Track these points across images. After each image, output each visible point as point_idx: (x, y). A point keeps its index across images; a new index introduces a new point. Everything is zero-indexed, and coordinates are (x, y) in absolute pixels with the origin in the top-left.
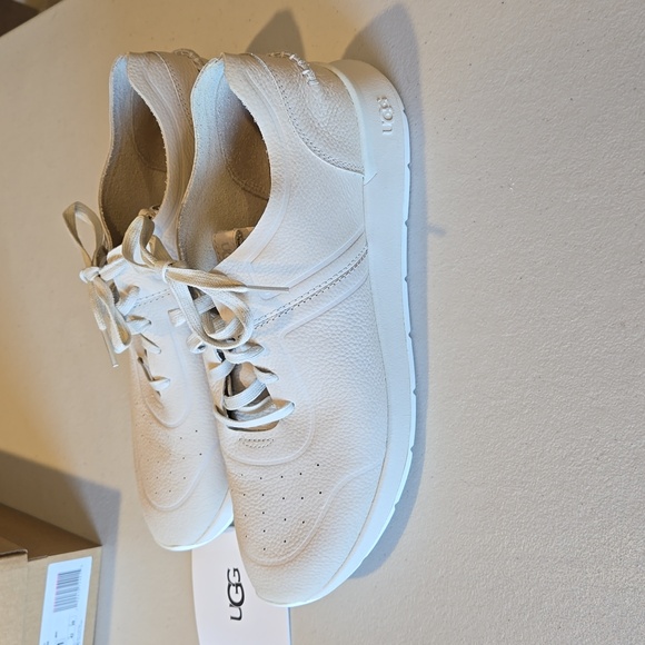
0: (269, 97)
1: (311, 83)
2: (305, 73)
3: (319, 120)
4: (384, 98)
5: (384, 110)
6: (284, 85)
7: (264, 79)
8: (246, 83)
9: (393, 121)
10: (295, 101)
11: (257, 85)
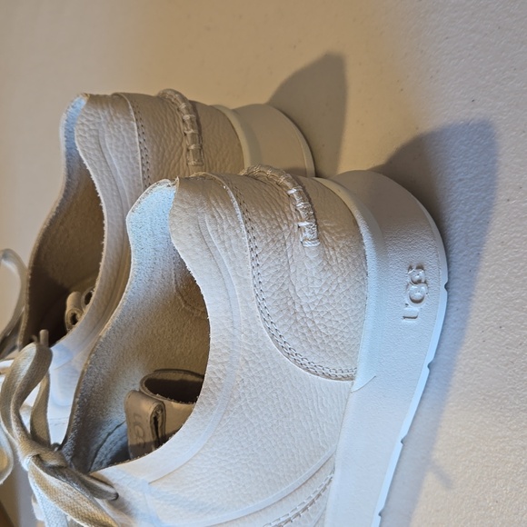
0: (231, 263)
1: (307, 244)
2: (301, 224)
3: (304, 301)
4: (420, 267)
5: (414, 287)
6: (260, 246)
7: (231, 234)
8: (197, 240)
9: (423, 305)
10: (272, 271)
11: (216, 243)
